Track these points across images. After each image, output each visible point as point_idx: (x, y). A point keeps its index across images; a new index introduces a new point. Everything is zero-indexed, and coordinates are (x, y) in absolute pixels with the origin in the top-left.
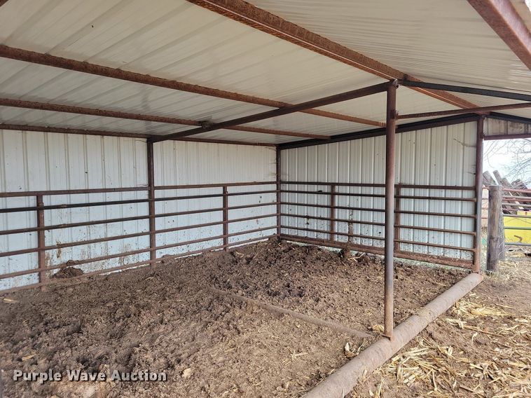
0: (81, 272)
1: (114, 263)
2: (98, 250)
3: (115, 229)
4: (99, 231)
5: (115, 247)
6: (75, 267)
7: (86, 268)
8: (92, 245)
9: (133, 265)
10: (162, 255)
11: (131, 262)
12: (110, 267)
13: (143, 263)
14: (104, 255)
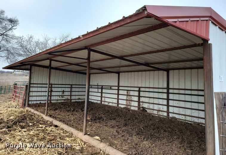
0: (146, 111)
1: (155, 112)
2: (151, 106)
3: (156, 101)
4: (152, 101)
5: (156, 107)
6: (146, 109)
7: (148, 111)
8: (150, 104)
9: (161, 116)
10: (173, 116)
11: (161, 114)
12: (154, 113)
13: (165, 116)
14: (153, 108)
